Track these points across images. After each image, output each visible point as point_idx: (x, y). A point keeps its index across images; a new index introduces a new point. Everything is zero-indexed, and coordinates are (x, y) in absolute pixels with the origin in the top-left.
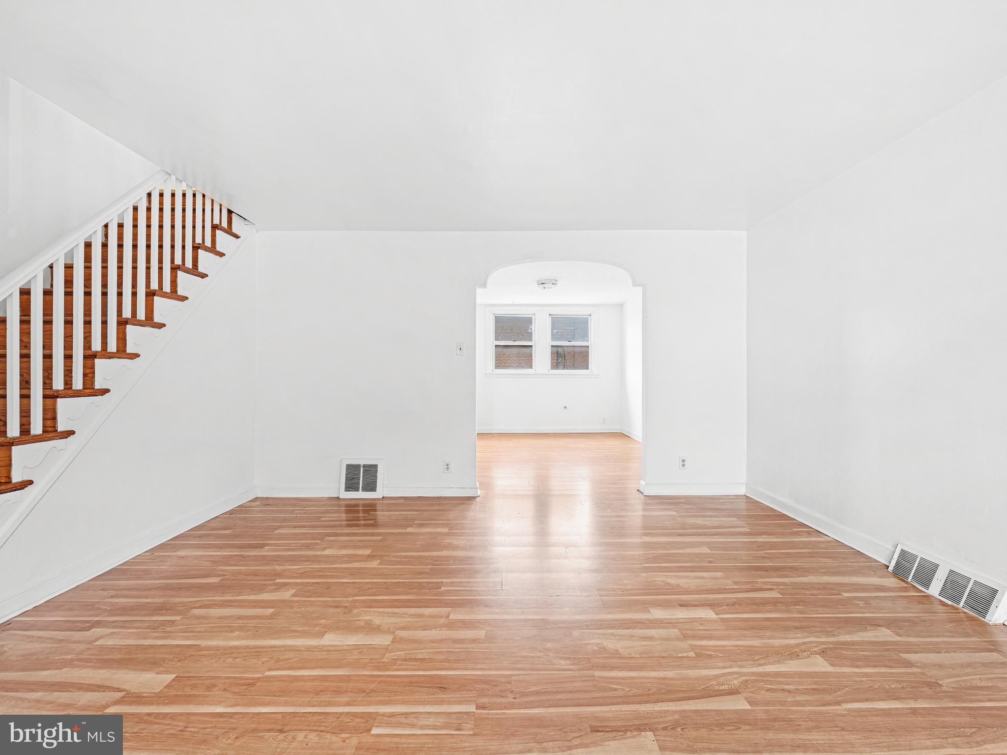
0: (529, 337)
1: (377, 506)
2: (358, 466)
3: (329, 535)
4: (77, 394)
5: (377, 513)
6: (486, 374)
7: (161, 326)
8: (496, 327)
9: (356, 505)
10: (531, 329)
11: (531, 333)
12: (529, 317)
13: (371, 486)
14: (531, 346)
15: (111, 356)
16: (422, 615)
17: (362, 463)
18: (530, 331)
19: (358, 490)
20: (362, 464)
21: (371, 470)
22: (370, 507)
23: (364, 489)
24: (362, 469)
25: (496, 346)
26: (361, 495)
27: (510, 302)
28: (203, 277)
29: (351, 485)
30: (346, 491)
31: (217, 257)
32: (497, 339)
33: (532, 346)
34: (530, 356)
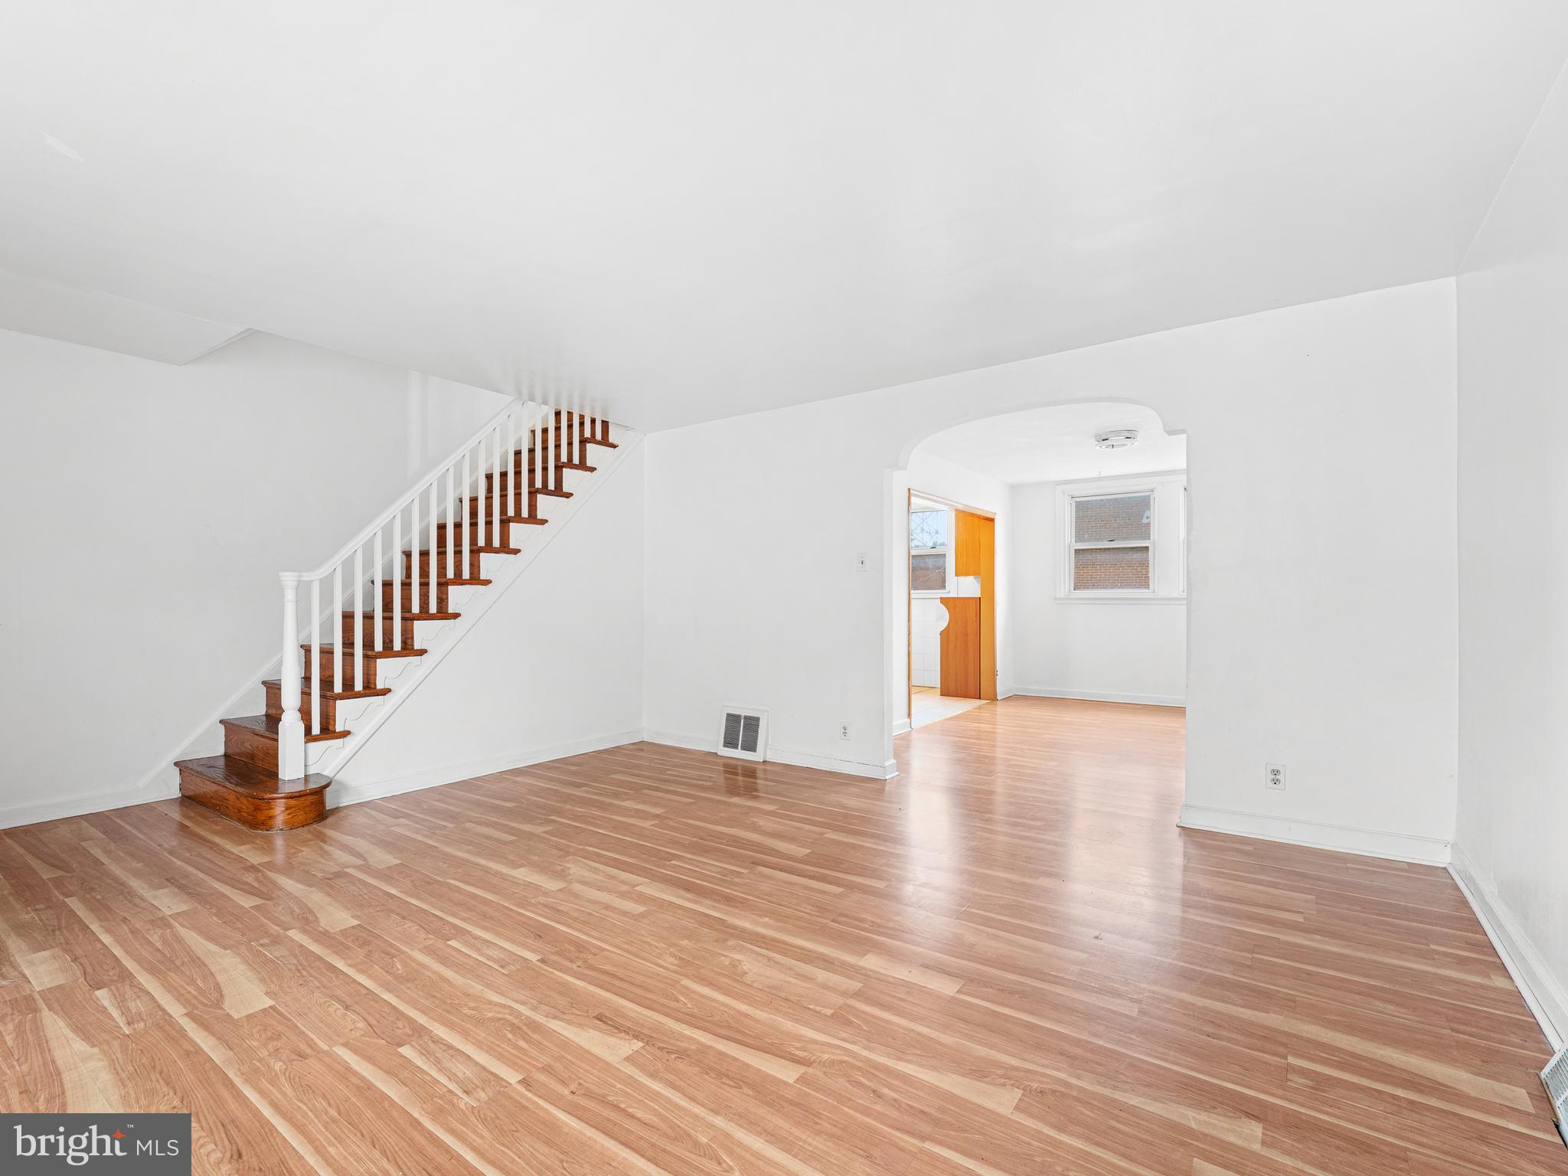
0: (1144, 531)
1: (758, 772)
2: (738, 717)
3: (650, 788)
4: (432, 617)
5: (759, 781)
6: (1055, 599)
7: (516, 552)
8: (1077, 517)
9: (735, 767)
10: (1148, 517)
11: (1149, 524)
12: (1146, 496)
13: (751, 746)
14: (1146, 548)
15: (463, 583)
16: (614, 877)
17: (743, 713)
18: (1145, 521)
19: (737, 748)
20: (743, 715)
21: (752, 724)
22: (750, 771)
23: (743, 748)
24: (742, 721)
25: (1076, 551)
26: (738, 754)
27: (1095, 474)
28: (567, 497)
29: (731, 742)
30: (724, 746)
31: (588, 473)
32: (1078, 539)
33: (1148, 547)
34: (1145, 565)
